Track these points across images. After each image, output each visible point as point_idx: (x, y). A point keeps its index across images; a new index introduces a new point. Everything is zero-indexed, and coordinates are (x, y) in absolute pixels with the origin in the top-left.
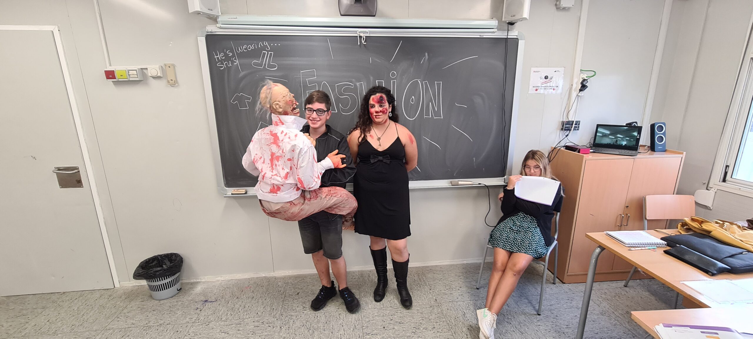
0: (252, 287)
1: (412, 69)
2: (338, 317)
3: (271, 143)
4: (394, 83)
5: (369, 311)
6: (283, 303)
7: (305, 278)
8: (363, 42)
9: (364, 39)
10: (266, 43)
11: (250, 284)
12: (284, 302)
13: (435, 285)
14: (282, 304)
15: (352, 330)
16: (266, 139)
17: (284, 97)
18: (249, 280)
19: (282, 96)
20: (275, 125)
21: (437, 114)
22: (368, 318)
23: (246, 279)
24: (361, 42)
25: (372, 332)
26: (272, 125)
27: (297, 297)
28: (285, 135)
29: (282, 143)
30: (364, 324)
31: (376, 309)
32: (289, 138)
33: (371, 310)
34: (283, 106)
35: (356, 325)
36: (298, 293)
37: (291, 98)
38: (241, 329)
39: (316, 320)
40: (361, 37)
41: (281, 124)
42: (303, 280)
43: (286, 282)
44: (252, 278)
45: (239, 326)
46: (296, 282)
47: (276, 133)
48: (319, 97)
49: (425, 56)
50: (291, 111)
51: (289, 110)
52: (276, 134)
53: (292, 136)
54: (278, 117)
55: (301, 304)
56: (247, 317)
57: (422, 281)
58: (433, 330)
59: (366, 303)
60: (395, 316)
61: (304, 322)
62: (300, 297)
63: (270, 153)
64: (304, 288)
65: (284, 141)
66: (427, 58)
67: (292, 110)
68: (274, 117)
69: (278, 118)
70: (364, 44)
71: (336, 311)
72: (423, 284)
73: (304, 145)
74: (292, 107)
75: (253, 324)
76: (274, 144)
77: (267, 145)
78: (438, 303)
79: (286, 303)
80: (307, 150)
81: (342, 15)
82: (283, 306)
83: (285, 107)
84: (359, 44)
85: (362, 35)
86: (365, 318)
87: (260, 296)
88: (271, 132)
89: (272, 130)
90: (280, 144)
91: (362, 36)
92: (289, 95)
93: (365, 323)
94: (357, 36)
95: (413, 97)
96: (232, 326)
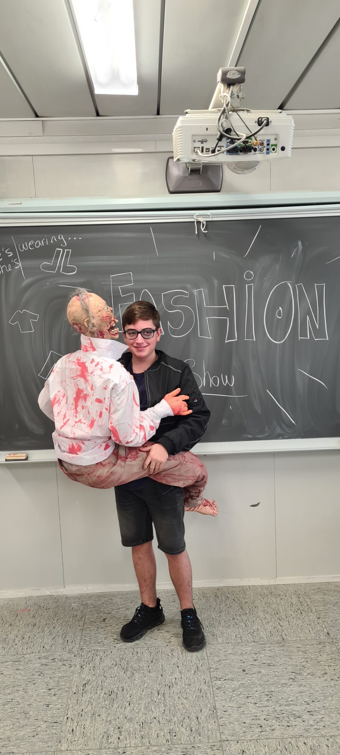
0: (32, 609)
1: (278, 267)
2: (170, 654)
3: (77, 376)
4: (250, 288)
5: (219, 646)
6: (82, 634)
7: (113, 598)
8: (203, 230)
9: (203, 225)
10: (61, 237)
11: (28, 606)
12: (84, 632)
13: (327, 611)
14: (80, 634)
15: (193, 672)
16: (71, 369)
17: (99, 311)
18: (27, 599)
19: (96, 311)
20: (83, 350)
21: (319, 333)
22: (217, 656)
23: (21, 598)
24: (199, 229)
25: (225, 676)
26: (81, 350)
27: (103, 625)
28: (96, 365)
29: (92, 377)
30: (212, 665)
31: (230, 644)
32: (101, 370)
33: (221, 645)
34: (97, 324)
35: (199, 666)
36: (104, 620)
37: (108, 313)
38: (21, 668)
39: (136, 658)
40: (199, 223)
41: (91, 349)
42: (110, 601)
43: (84, 603)
44: (30, 598)
45: (17, 663)
46: (99, 603)
47: (85, 362)
48: (142, 313)
49: (297, 246)
50: (107, 332)
51: (105, 329)
52: (84, 364)
53: (106, 367)
54: (89, 339)
55: (110, 635)
56: (28, 652)
57: (305, 605)
58: (324, 677)
59: (213, 635)
60: (261, 656)
61: (118, 660)
62: (108, 625)
63: (75, 390)
64: (113, 612)
65: (94, 373)
66: (301, 249)
67: (109, 330)
68: (84, 340)
69: (89, 341)
70: (204, 233)
71: (165, 645)
72: (306, 609)
73: (122, 380)
74: (109, 326)
75: (39, 661)
76: (81, 377)
77: (72, 378)
78: (332, 638)
79: (87, 632)
80: (125, 387)
81: (172, 193)
82: (82, 637)
83: (100, 325)
84: (196, 232)
85: (201, 219)
86: (213, 657)
87: (45, 623)
88: (78, 360)
89: (79, 358)
90: (89, 378)
91: (201, 221)
92: (106, 308)
93: (212, 663)
94: (194, 222)
95: (280, 308)
96: (8, 664)
